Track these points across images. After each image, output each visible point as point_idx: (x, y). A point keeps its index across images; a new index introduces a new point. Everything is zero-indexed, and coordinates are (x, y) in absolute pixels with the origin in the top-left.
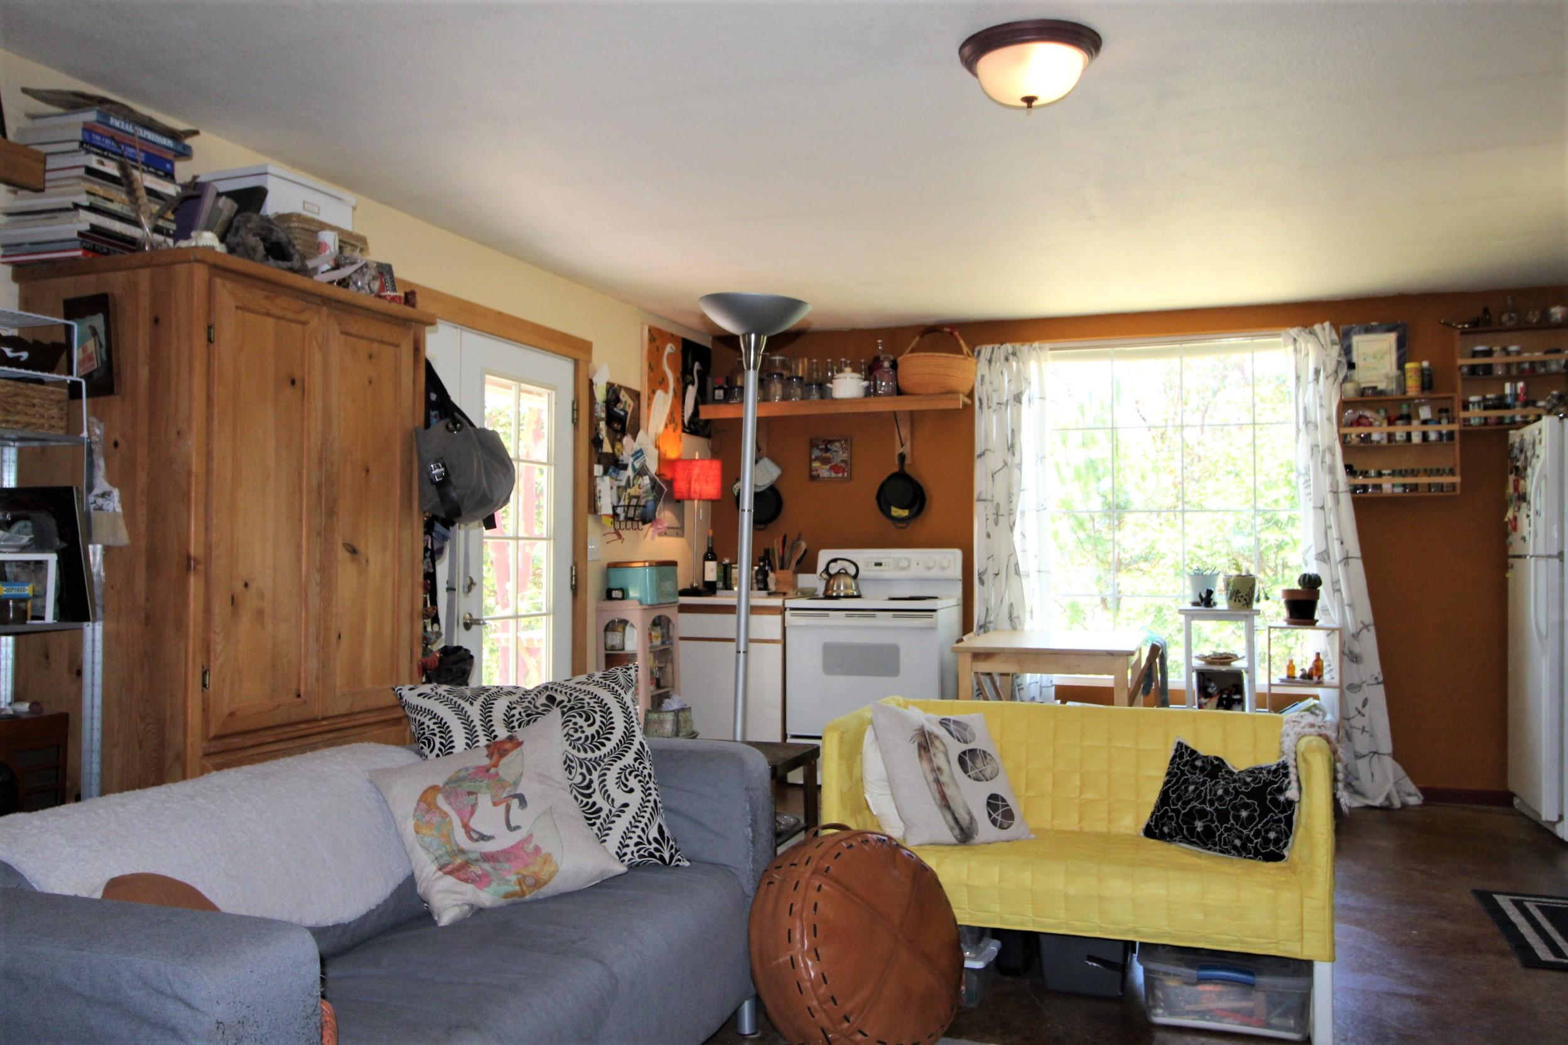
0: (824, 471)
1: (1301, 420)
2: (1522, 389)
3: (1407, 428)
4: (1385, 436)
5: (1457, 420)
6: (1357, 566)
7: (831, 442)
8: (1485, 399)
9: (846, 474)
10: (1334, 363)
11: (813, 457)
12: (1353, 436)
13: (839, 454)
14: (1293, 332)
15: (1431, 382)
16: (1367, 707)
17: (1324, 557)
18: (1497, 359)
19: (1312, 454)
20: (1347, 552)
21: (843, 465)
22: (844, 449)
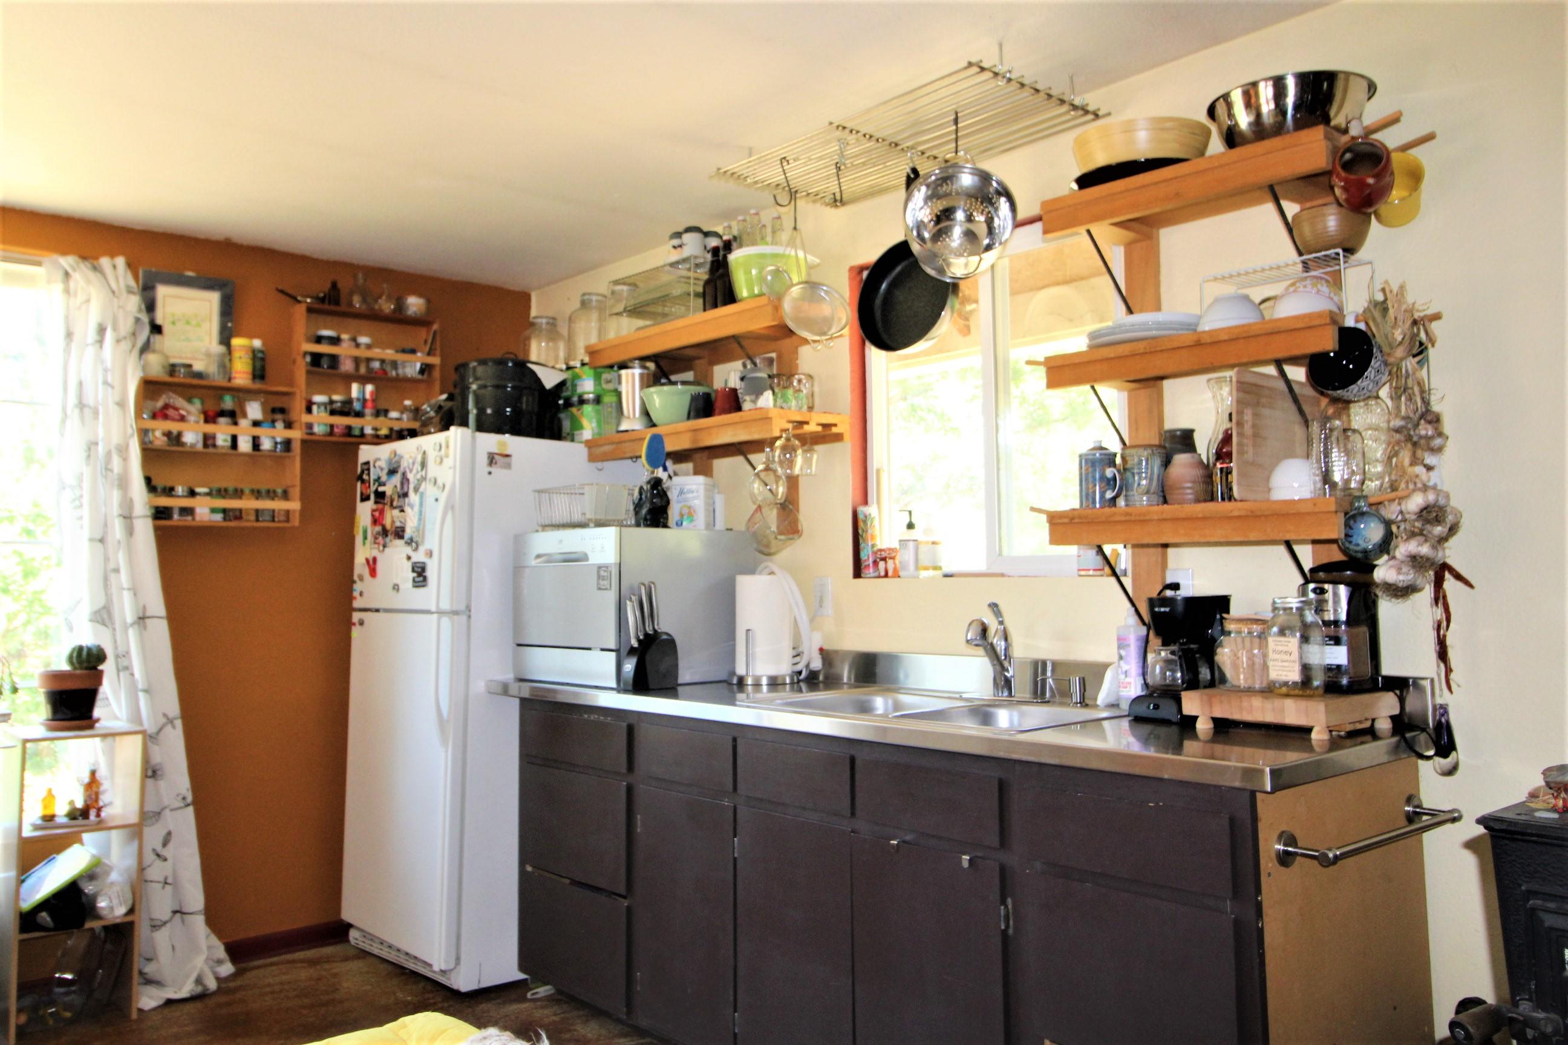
1: (72, 400)
2: (372, 393)
3: (233, 430)
4: (200, 438)
5: (296, 425)
6: (160, 631)
8: (331, 402)
10: (131, 321)
12: (158, 434)
14: (67, 261)
15: (263, 368)
16: (171, 846)
17: (103, 616)
18: (344, 351)
19: (89, 456)
20: (144, 607)
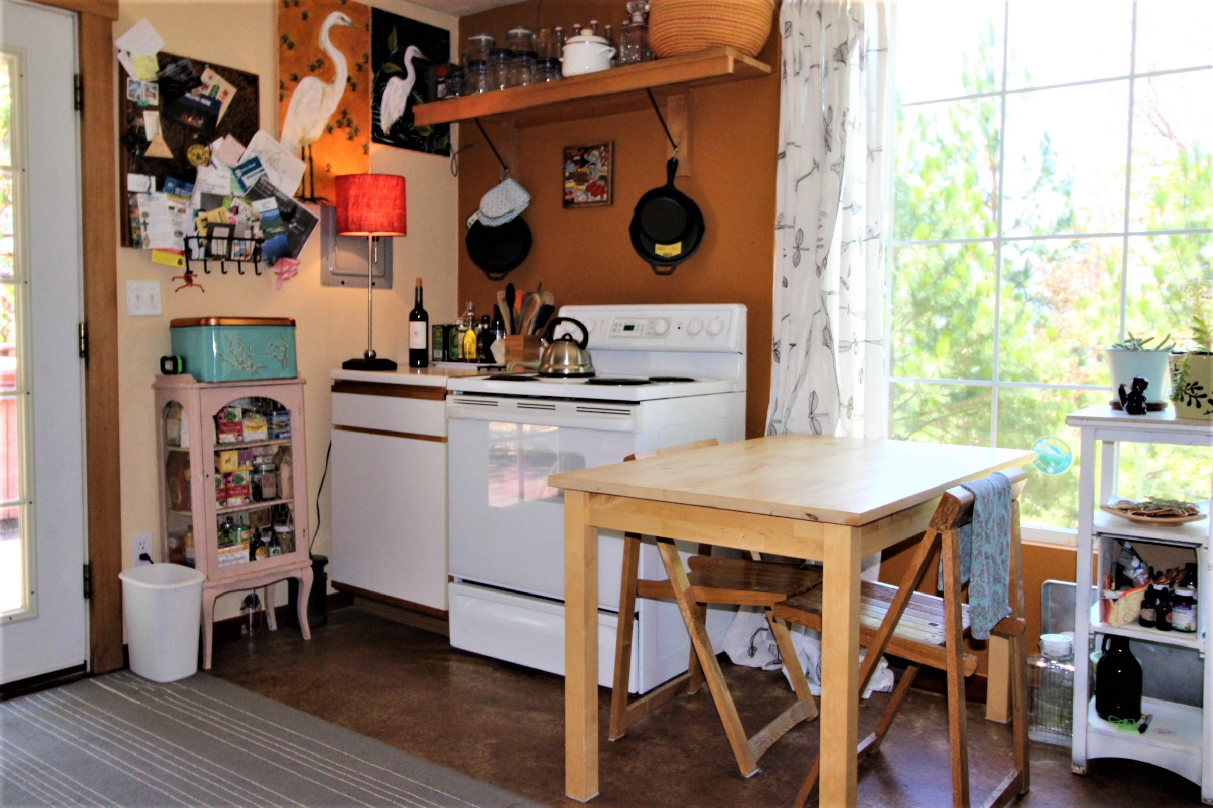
0: (580, 194)
7: (587, 150)
9: (605, 196)
11: (567, 174)
13: (598, 169)
21: (602, 183)
22: (603, 159)
